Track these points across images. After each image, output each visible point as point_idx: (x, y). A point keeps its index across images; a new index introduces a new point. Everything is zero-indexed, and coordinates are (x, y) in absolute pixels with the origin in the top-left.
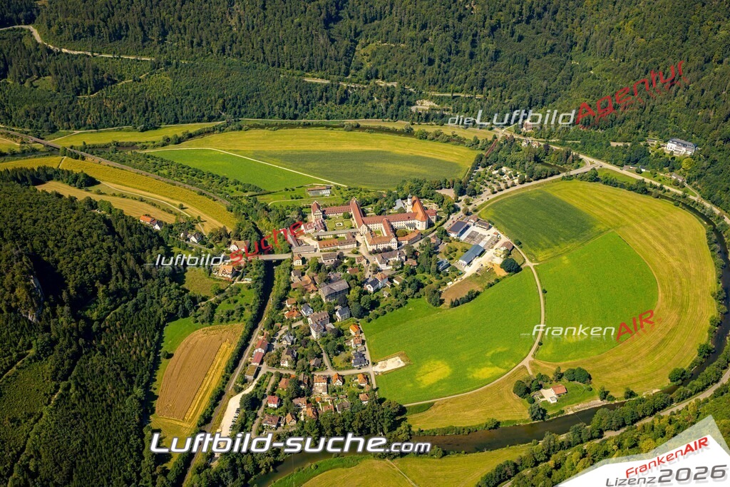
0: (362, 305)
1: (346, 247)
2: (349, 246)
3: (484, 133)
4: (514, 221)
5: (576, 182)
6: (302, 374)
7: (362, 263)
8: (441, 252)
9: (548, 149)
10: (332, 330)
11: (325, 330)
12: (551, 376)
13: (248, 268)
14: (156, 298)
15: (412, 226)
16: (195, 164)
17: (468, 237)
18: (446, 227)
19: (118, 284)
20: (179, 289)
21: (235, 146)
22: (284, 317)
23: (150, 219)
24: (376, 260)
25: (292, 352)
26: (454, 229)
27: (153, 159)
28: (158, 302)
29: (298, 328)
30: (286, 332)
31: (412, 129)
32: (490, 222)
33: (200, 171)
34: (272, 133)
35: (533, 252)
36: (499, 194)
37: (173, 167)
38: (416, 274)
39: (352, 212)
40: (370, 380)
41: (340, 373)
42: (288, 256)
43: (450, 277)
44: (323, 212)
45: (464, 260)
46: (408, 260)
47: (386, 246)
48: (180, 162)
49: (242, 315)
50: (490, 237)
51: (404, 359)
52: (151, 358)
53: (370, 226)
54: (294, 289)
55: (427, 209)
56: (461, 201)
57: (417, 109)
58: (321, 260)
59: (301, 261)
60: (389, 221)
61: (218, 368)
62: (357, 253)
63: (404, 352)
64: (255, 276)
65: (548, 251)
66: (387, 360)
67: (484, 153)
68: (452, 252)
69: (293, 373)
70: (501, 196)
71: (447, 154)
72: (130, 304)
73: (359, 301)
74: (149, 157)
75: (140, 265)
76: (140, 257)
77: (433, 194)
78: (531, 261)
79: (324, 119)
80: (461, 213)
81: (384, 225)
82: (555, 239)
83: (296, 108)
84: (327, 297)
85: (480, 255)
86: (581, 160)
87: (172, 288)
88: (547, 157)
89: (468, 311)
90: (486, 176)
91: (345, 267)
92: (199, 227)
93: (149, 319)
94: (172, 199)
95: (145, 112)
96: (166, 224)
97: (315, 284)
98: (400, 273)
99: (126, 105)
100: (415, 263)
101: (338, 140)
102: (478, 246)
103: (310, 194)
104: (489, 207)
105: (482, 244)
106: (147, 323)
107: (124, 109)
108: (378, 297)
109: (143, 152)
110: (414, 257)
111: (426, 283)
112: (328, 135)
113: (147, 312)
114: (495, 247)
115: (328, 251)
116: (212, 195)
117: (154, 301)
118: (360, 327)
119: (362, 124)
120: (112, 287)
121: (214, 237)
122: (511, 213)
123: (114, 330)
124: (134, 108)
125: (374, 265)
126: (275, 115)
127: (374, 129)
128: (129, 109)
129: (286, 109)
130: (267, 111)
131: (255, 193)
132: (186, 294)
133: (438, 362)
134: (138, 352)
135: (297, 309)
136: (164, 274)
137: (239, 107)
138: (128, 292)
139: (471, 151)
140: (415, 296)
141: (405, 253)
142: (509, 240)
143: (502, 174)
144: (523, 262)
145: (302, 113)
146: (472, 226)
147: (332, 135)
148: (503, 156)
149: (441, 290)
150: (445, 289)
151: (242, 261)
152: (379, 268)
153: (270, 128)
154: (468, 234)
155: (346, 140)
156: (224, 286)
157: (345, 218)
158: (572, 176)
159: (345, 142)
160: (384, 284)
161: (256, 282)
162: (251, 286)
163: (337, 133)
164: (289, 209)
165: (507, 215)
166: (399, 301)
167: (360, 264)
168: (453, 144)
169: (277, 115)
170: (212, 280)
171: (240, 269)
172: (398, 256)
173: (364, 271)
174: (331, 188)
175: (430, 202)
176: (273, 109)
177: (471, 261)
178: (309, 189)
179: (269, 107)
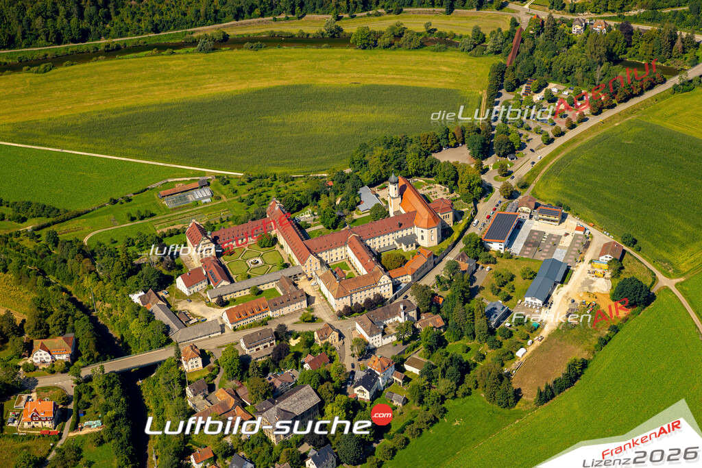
1: (286, 310)
2: (293, 308)
3: (490, 17)
4: (607, 194)
7: (329, 340)
8: (482, 288)
9: (630, 33)
13: (85, 397)
15: (410, 240)
17: (526, 244)
18: (476, 230)
24: (358, 329)
26: (495, 234)
31: (340, 30)
32: (560, 205)
34: (40, 78)
35: (665, 255)
36: (559, 142)
38: (447, 343)
39: (276, 231)
42: (166, 354)
43: (516, 337)
44: (216, 241)
45: (535, 296)
46: (424, 316)
47: (370, 294)
50: (570, 239)
53: (323, 255)
55: (429, 198)
56: (488, 169)
58: (243, 350)
59: (200, 360)
60: (359, 239)
62: (314, 320)
64: (109, 414)
67: (502, 60)
68: (505, 284)
70: (564, 146)
71: (428, 72)
77: (432, 166)
78: (667, 274)
79: (147, 31)
80: (496, 197)
81: (354, 249)
83: (81, 16)
85: (562, 281)
86: (699, 45)
88: (630, 50)
89: (576, 406)
91: (297, 356)
97: (244, 405)
98: (415, 347)
100: (438, 321)
101: (191, 74)
102: (553, 262)
103: (168, 203)
104: (548, 173)
105: (559, 255)
110: (434, 308)
111: (473, 360)
112: (167, 67)
114: (588, 257)
115: (250, 326)
119: (232, 33)
122: (596, 179)
125: (355, 340)
126: (37, 37)
130: (17, 29)
131: (45, 221)
139: (474, 60)
140: (459, 393)
141: (414, 302)
142: (611, 239)
143: (553, 99)
144: (651, 281)
145: (96, 24)
146: (528, 221)
147: (175, 65)
148: (545, 60)
149: (506, 370)
150: (513, 366)
151: (67, 383)
152: (367, 344)
153: (35, 68)
154: (524, 240)
155: (210, 73)
156: (41, 449)
157: (264, 247)
158: (691, 81)
159: (208, 76)
160: (388, 379)
161: (113, 426)
162: (105, 438)
163: (184, 59)
164: (133, 244)
165: (588, 185)
166: (428, 410)
167: (327, 344)
168: (434, 51)
169: (43, 37)
170: (11, 441)
171: (69, 403)
172: (402, 314)
173: (337, 356)
174: (209, 184)
175: (430, 183)
176: (30, 25)
177: (549, 296)
178: (162, 193)
179: (21, 22)
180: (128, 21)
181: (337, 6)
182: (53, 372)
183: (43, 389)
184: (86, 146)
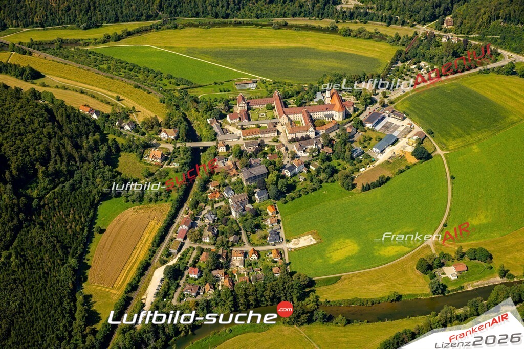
0: (279, 188)
1: (267, 135)
2: (270, 135)
3: (406, 30)
4: (428, 112)
5: (493, 76)
6: (221, 249)
7: (281, 150)
8: (356, 141)
9: (467, 44)
10: (251, 210)
11: (244, 210)
12: (453, 255)
13: (176, 154)
14: (92, 179)
15: (331, 116)
16: (133, 60)
17: (383, 127)
18: (362, 118)
19: (56, 166)
20: (112, 172)
21: (170, 43)
22: (207, 198)
23: (88, 109)
24: (294, 147)
25: (213, 229)
26: (369, 120)
27: (94, 55)
28: (93, 183)
29: (220, 208)
30: (209, 211)
31: (337, 27)
32: (405, 113)
33: (137, 66)
34: (205, 31)
35: (444, 141)
37: (112, 62)
38: (331, 160)
39: (274, 104)
40: (283, 256)
41: (257, 249)
42: (213, 143)
43: (363, 163)
44: (248, 104)
45: (378, 148)
46: (325, 148)
47: (304, 134)
48: (118, 58)
49: (169, 196)
50: (403, 128)
51: (315, 237)
52: (85, 232)
53: (291, 116)
54: (218, 173)
55: (345, 100)
56: (378, 94)
57: (342, 7)
58: (243, 148)
59: (225, 148)
60: (308, 112)
61: (145, 243)
62: (277, 141)
63: (316, 231)
64: (182, 161)
65: (459, 140)
66: (300, 237)
67: (404, 49)
68: (367, 141)
69: (213, 248)
70: (418, 89)
71: (369, 50)
72: (67, 184)
73: (277, 184)
74: (90, 53)
75: (77, 149)
76: (77, 143)
78: (442, 150)
79: (254, 17)
80: (377, 105)
81: (303, 115)
82: (467, 128)
83: (228, 8)
84: (247, 180)
85: (393, 144)
86: (499, 54)
87: (105, 170)
88: (465, 52)
89: (379, 195)
90: (405, 70)
91: (265, 154)
92: (133, 117)
93: (85, 198)
94: (110, 91)
95: (87, 11)
96: (103, 113)
97: (237, 169)
98: (317, 159)
99: (70, 4)
100: (330, 150)
101: (266, 37)
102: (391, 136)
103: (237, 88)
104: (405, 99)
105: (396, 134)
106: (82, 202)
107: (69, 9)
108: (294, 181)
109: (85, 48)
110: (330, 145)
111: (340, 169)
112: (257, 33)
113: (83, 191)
114: (408, 137)
116: (147, 88)
117: (89, 181)
118: (277, 208)
119: (289, 23)
120: (50, 168)
121: (146, 126)
122: (426, 105)
123: (52, 207)
124: (77, 7)
125: (292, 152)
126: (208, 15)
127: (300, 27)
128: (72, 9)
129: (219, 9)
130: (201, 10)
131: (187, 86)
132: (119, 176)
133: (347, 241)
134: (73, 226)
135: (220, 191)
136: (98, 158)
137: (175, 7)
138: (66, 173)
139: (391, 47)
140: (329, 180)
141: (322, 141)
142: (422, 130)
143: (420, 69)
144: (433, 150)
145: (233, 12)
146: (387, 117)
147: (261, 33)
148: (422, 51)
149: (353, 175)
150: (357, 175)
151: (171, 148)
152: (297, 154)
153: (203, 27)
154: (383, 125)
155: (274, 38)
156: (154, 169)
157: (268, 109)
158: (489, 69)
159: (272, 39)
160: (301, 169)
161: (183, 166)
162: (179, 170)
163: (266, 31)
164: (217, 101)
165: (421, 107)
166: (314, 185)
167: (280, 151)
168: (375, 41)
169: (210, 14)
170: (143, 164)
171: (169, 155)
172: (315, 144)
173: (283, 157)
174: (257, 82)
175: (349, 95)
176: (206, 8)
177: (385, 149)
178: (236, 83)
179: (203, 7)
180: (247, 12)
181: (338, 16)
182: (167, 143)
183: (161, 148)
184: (213, 60)
